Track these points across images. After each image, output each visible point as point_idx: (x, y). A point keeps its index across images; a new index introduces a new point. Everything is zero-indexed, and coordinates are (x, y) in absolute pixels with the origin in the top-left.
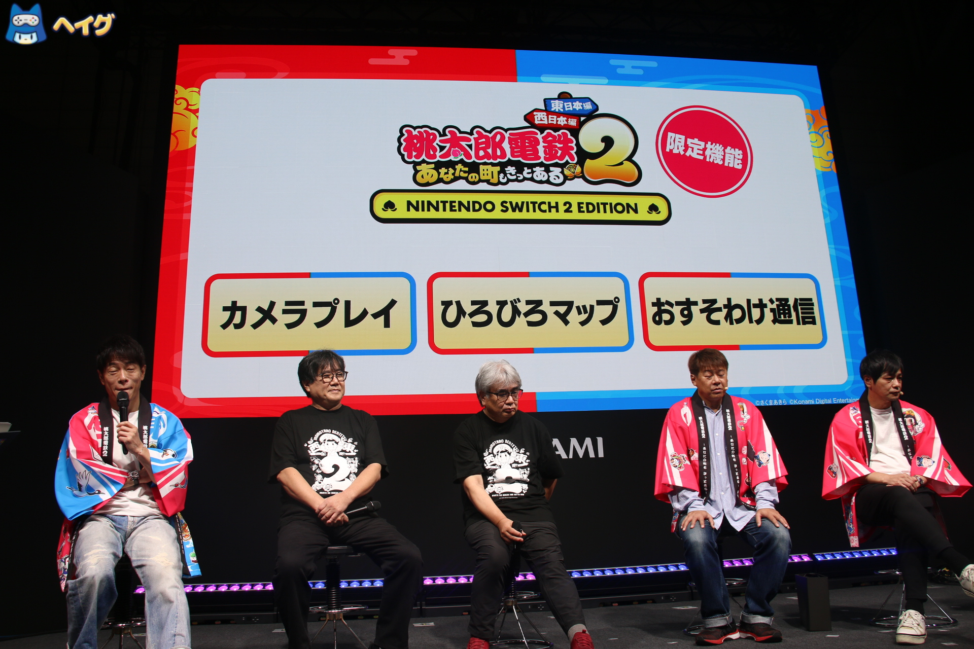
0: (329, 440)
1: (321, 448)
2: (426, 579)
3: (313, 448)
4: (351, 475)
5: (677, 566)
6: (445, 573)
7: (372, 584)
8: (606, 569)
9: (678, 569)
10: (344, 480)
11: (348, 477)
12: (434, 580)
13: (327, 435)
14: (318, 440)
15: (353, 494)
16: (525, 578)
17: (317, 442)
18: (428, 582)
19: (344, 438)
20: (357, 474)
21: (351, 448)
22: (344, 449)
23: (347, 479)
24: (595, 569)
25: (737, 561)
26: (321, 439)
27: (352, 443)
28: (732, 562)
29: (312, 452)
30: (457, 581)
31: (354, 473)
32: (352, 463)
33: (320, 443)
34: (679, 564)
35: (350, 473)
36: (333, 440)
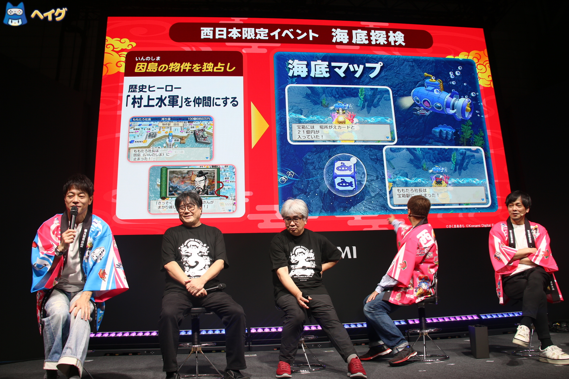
0: (193, 246)
1: (188, 250)
2: (252, 329)
3: (183, 250)
4: (206, 266)
5: (400, 322)
6: (263, 325)
7: (221, 332)
8: (358, 323)
9: (400, 323)
10: (202, 269)
11: (204, 268)
12: (257, 330)
13: (192, 242)
14: (187, 246)
15: (207, 278)
16: (310, 329)
17: (186, 247)
18: (253, 331)
19: (201, 244)
20: (210, 266)
21: (205, 250)
22: (201, 251)
23: (204, 269)
24: (352, 324)
25: (435, 319)
26: (189, 245)
27: (206, 247)
28: (432, 320)
29: (183, 253)
30: (270, 330)
31: (208, 265)
32: (206, 259)
33: (188, 247)
34: (401, 320)
35: (206, 265)
36: (195, 246)
